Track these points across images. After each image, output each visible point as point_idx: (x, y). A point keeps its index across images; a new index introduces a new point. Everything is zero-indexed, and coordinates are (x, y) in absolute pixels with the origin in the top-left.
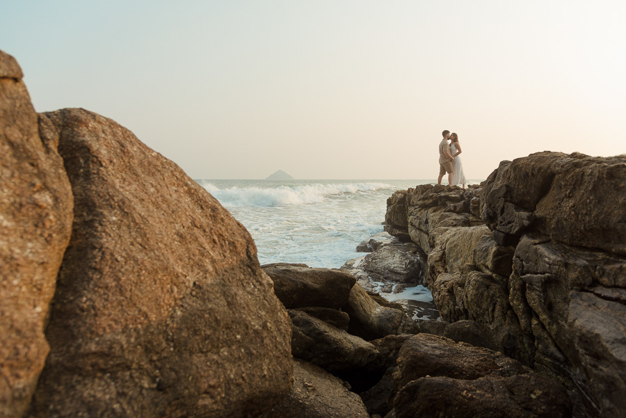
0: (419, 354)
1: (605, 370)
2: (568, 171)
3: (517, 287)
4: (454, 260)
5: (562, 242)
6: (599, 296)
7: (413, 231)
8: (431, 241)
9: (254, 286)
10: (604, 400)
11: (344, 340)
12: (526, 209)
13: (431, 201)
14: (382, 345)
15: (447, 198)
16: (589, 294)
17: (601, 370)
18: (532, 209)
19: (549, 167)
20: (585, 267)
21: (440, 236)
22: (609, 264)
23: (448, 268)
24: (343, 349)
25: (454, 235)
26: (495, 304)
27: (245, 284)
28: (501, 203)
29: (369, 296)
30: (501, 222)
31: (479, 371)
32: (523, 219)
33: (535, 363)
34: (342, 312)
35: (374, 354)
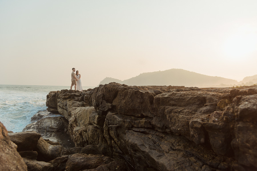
0: (75, 163)
1: (138, 154)
2: (123, 91)
3: (107, 130)
4: (80, 121)
5: (122, 114)
6: (134, 131)
7: (60, 109)
8: (69, 113)
9: (9, 149)
10: (137, 164)
11: (37, 165)
12: (109, 102)
13: (68, 96)
14: (54, 163)
15: (75, 95)
16: (131, 131)
17: (137, 155)
18: (111, 103)
19: (117, 89)
20: (130, 122)
21: (73, 111)
22: (136, 121)
23: (78, 124)
24: (37, 169)
25: (80, 111)
26: (99, 137)
27: (4, 150)
28: (101, 100)
29: (46, 142)
30: (101, 107)
31: (98, 164)
32: (109, 106)
33: (113, 156)
34: (34, 152)
35: (51, 167)
